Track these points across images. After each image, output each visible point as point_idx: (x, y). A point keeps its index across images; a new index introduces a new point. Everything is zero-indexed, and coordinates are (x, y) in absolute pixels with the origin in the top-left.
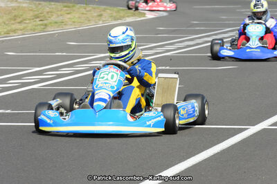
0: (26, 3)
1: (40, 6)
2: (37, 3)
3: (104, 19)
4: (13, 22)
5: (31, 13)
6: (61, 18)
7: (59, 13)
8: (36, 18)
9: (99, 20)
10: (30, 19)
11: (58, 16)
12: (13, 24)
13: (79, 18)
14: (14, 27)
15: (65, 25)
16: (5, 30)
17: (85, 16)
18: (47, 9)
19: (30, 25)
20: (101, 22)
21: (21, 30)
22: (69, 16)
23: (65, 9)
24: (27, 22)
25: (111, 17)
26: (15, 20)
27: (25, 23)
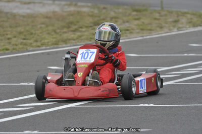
0: (88, 6)
1: (104, 11)
2: (102, 6)
3: (180, 26)
4: (65, 30)
5: (91, 20)
6: (127, 25)
7: (125, 19)
8: (95, 25)
9: (174, 27)
10: (87, 27)
11: (124, 22)
12: (65, 32)
13: (150, 24)
14: (65, 36)
15: (131, 33)
16: (54, 40)
17: (157, 21)
18: (112, 14)
19: (86, 33)
20: (175, 30)
21: (74, 40)
22: (136, 22)
23: (135, 13)
24: (84, 30)
25: (190, 22)
26: (69, 27)
27: (81, 31)
